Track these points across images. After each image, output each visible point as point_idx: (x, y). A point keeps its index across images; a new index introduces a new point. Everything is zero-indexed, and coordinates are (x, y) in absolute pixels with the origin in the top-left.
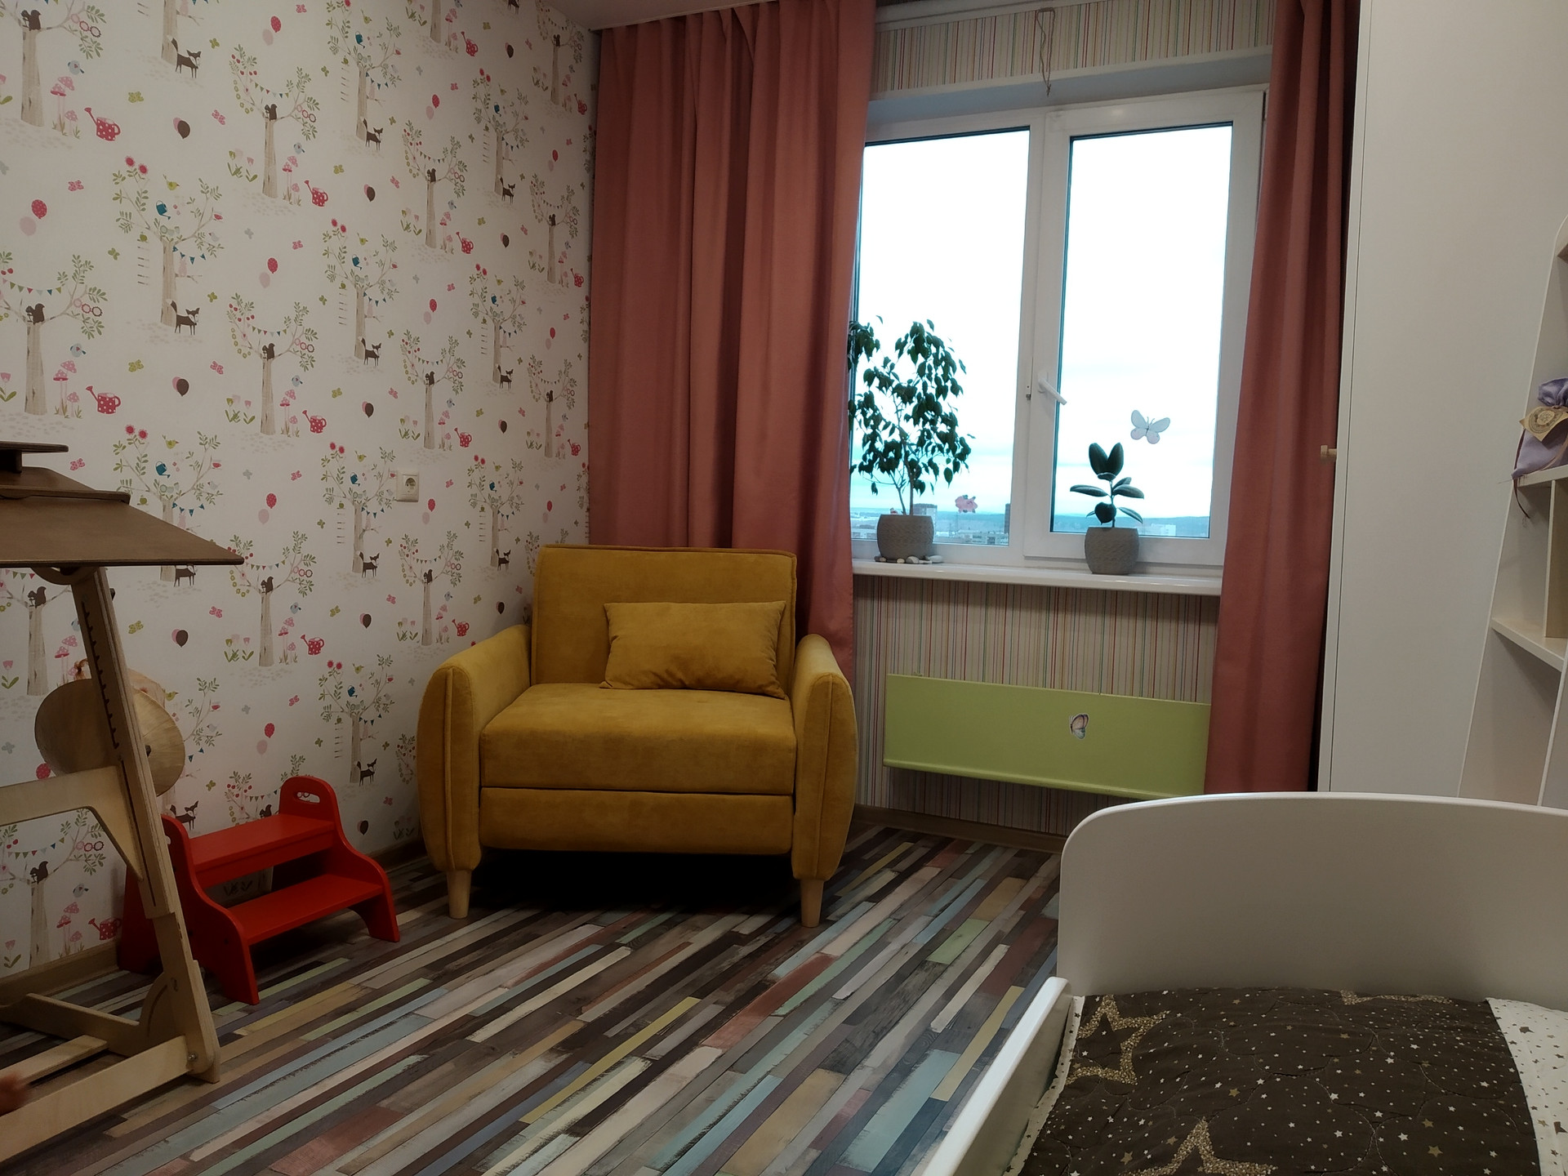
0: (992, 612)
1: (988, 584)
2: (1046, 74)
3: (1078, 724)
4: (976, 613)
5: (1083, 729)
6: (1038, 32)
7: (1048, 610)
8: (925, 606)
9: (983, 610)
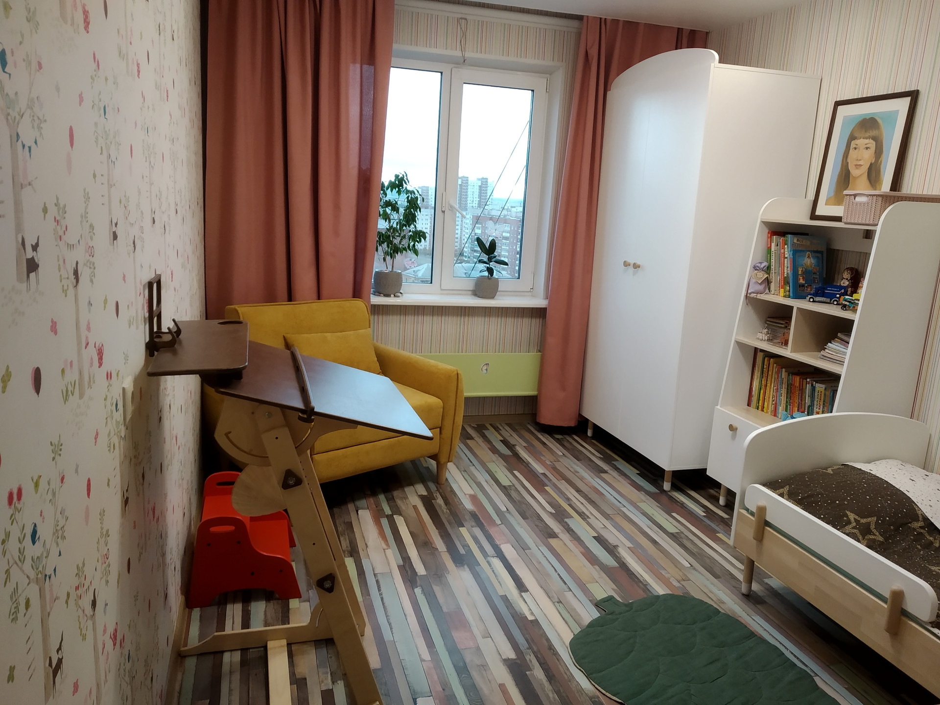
0: (435, 318)
1: (433, 307)
2: (464, 53)
3: (485, 368)
4: (427, 319)
5: (487, 370)
6: (459, 27)
7: (461, 316)
8: (402, 317)
9: (431, 317)
